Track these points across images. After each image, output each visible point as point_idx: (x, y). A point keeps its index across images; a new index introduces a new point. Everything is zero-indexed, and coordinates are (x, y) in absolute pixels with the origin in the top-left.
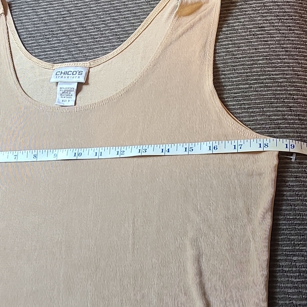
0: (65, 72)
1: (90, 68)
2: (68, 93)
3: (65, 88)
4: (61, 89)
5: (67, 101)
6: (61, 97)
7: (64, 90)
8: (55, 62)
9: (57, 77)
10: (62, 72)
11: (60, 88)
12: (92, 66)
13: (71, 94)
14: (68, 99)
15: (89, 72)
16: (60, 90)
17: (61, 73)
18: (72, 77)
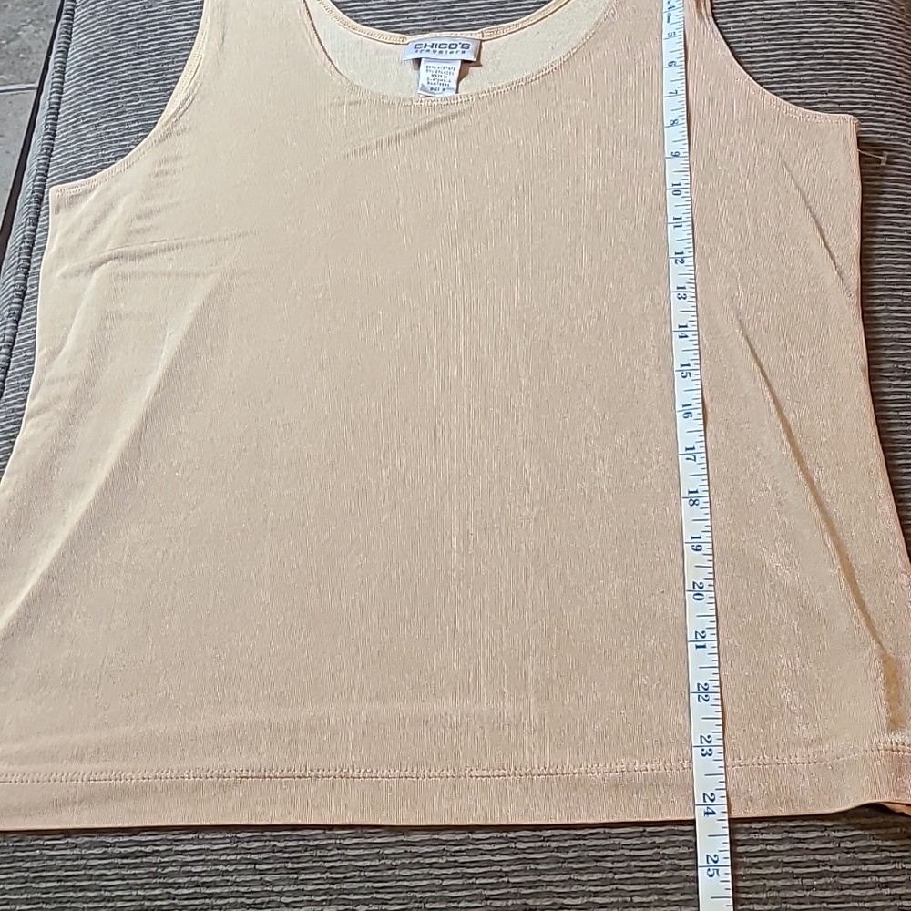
0: (433, 44)
1: (482, 41)
2: (443, 77)
6: (429, 83)
7: (434, 71)
11: (427, 67)
12: (487, 39)
13: (448, 79)
15: (481, 47)
17: (426, 46)
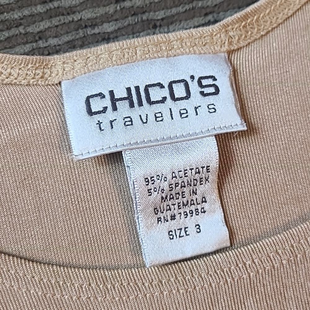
0: (129, 90)
2: (187, 194)
3: (169, 177)
4: (151, 186)
5: (192, 230)
6: (159, 220)
7: (165, 185)
8: (41, 44)
9: (99, 123)
10: (112, 93)
11: (147, 181)
12: (242, 44)
13: (199, 197)
14: (190, 222)
16: (149, 191)
17: (114, 101)
18: (176, 114)
